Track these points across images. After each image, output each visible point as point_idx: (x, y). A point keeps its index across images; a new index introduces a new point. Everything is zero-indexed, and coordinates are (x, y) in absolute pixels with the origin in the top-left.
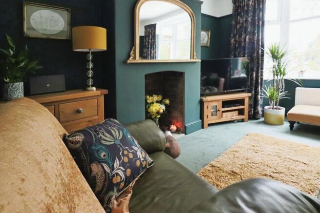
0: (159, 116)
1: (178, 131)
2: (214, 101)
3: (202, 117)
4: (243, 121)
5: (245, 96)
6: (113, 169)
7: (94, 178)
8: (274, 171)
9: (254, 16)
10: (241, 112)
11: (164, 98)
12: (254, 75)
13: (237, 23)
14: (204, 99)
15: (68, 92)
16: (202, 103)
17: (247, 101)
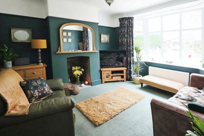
0: (79, 77)
1: (88, 84)
2: (107, 71)
3: (101, 78)
4: (123, 81)
5: (124, 69)
6: (34, 92)
7: (28, 94)
8: (114, 102)
9: (128, 30)
10: (122, 77)
11: (82, 68)
12: (129, 59)
13: (121, 32)
14: (102, 69)
15: (31, 65)
16: (101, 72)
17: (125, 72)
